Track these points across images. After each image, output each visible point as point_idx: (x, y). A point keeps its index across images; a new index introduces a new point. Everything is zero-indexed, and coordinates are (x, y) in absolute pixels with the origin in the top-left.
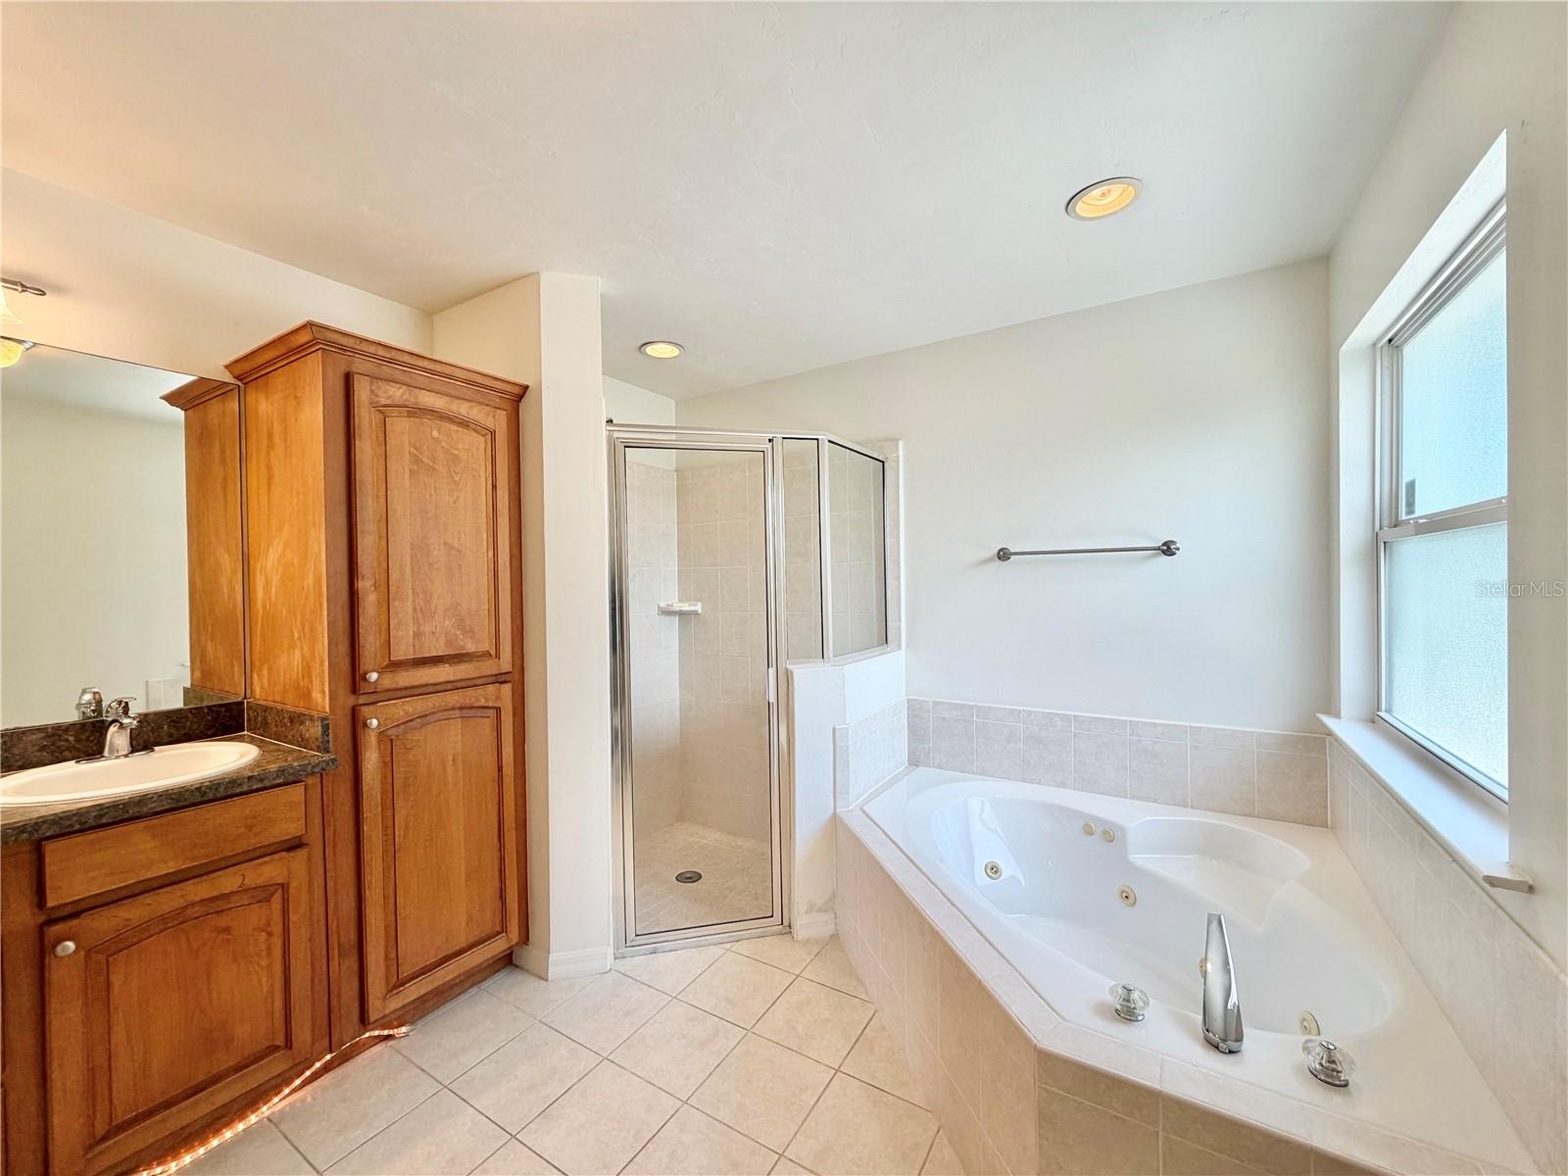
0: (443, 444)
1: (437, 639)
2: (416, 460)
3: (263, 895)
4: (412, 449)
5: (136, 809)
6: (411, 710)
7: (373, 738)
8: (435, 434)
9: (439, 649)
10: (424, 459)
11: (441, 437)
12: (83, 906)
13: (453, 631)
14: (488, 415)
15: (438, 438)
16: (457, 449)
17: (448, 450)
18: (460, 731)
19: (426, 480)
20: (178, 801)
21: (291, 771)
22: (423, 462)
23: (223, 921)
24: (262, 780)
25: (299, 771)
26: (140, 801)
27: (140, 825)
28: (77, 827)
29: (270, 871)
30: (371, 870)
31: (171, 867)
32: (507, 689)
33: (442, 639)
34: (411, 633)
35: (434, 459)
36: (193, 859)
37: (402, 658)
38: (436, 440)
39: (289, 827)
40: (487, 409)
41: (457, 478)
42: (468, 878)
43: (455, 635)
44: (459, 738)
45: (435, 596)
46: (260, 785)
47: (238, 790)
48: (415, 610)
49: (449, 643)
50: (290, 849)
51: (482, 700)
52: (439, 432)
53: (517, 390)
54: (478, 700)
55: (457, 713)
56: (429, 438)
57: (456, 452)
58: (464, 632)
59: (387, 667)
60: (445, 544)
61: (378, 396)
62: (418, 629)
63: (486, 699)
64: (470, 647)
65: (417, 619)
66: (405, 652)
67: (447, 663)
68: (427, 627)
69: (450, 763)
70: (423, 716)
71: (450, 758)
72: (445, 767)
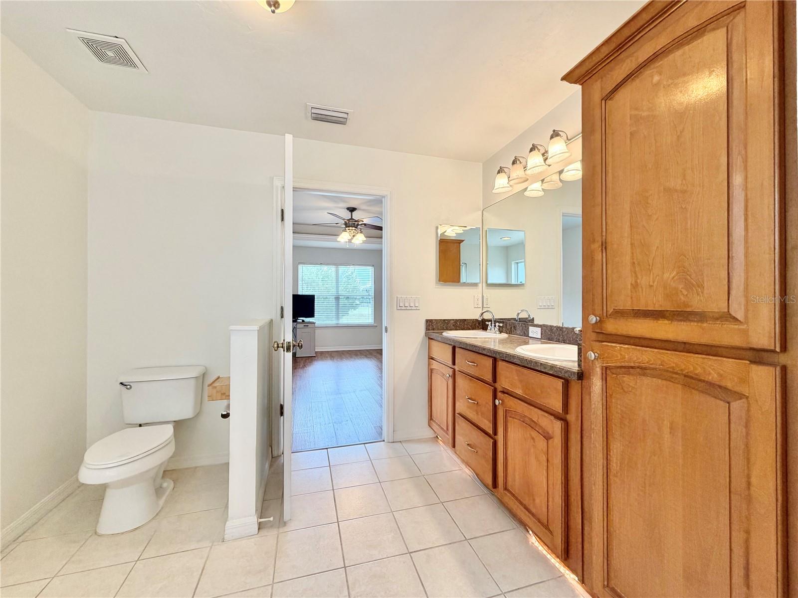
0: (665, 83)
1: (654, 292)
5: (513, 359)
6: (627, 356)
7: (598, 369)
9: (656, 302)
10: (644, 114)
11: (662, 77)
13: (674, 284)
19: (646, 132)
20: (521, 362)
21: (555, 369)
22: (643, 117)
23: (533, 433)
25: (559, 371)
26: (513, 356)
27: (514, 367)
28: (502, 358)
29: (546, 422)
33: (660, 294)
34: (629, 285)
37: (622, 308)
38: (657, 85)
39: (557, 405)
43: (677, 289)
47: (537, 368)
48: (633, 264)
49: (668, 296)
50: (556, 417)
52: (660, 74)
55: (681, 379)
56: (650, 88)
58: (689, 286)
59: (612, 314)
60: (666, 189)
62: (636, 282)
63: (720, 375)
64: (697, 303)
65: (635, 273)
66: (623, 301)
67: (668, 320)
68: (644, 281)
69: (666, 430)
70: (643, 370)
71: (667, 423)
72: (660, 429)
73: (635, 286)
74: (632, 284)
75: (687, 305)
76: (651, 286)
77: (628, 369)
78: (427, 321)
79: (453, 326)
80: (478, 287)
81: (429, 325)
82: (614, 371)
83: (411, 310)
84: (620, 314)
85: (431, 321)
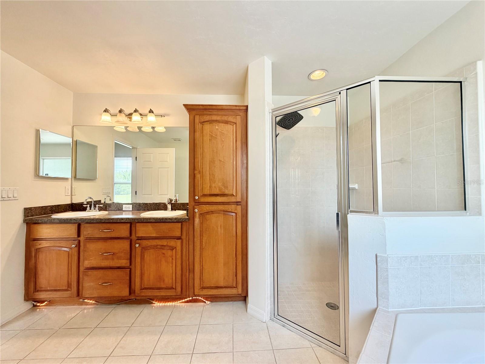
0: (219, 130)
1: (216, 189)
2: (211, 136)
3: (171, 249)
4: (210, 133)
5: (149, 220)
6: (208, 209)
7: (197, 215)
8: (217, 127)
9: (217, 192)
10: (213, 135)
11: (219, 128)
12: (142, 238)
13: (221, 187)
14: (234, 118)
15: (218, 129)
16: (224, 131)
17: (220, 132)
18: (222, 218)
19: (214, 141)
20: (156, 221)
21: (178, 219)
22: (213, 136)
23: (164, 251)
24: (171, 220)
25: (179, 220)
26: (150, 219)
27: (150, 224)
28: (140, 221)
29: (172, 243)
30: (196, 252)
31: (154, 235)
32: (239, 207)
33: (218, 189)
34: (209, 187)
35: (216, 135)
36: (158, 235)
37: (206, 193)
38: (217, 129)
39: (178, 234)
40: (234, 116)
41: (223, 140)
42: (224, 265)
43: (222, 188)
44: (222, 220)
45: (216, 176)
46: (171, 221)
47: (167, 221)
48: (210, 180)
49: (220, 190)
50: (177, 239)
51: (230, 209)
52: (218, 127)
53: (245, 108)
54: (229, 209)
55: (222, 212)
56: (215, 129)
57: (223, 132)
58: (225, 187)
59: (202, 196)
60: (219, 160)
61: (201, 120)
62: (211, 185)
63: (232, 209)
64: (227, 192)
65: (210, 182)
66: (207, 192)
67: (219, 196)
68: (213, 185)
69: (219, 227)
70: (212, 212)
71: (219, 226)
72: (218, 228)
73: (210, 187)
74: (209, 186)
75: (224, 192)
76: (215, 187)
77: (208, 213)
78: (26, 209)
79: (50, 210)
80: (68, 181)
81: (28, 213)
82: (203, 214)
83: (15, 200)
84: (205, 195)
85: (30, 209)
